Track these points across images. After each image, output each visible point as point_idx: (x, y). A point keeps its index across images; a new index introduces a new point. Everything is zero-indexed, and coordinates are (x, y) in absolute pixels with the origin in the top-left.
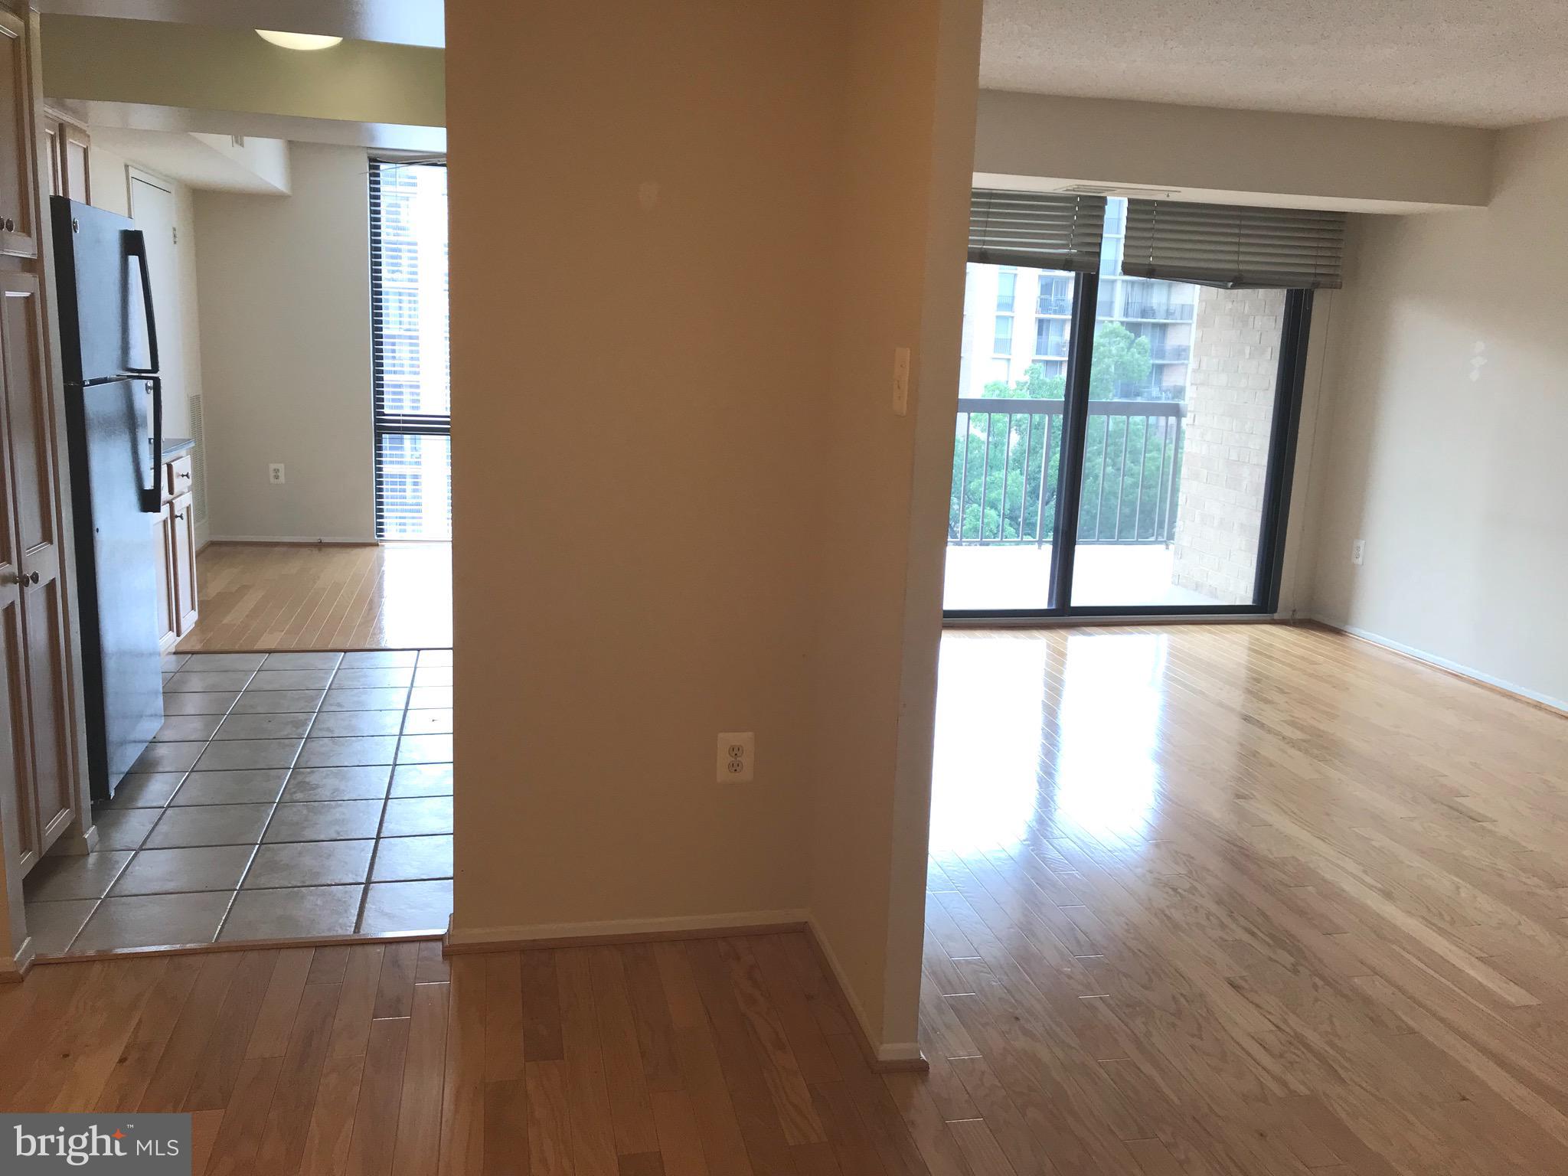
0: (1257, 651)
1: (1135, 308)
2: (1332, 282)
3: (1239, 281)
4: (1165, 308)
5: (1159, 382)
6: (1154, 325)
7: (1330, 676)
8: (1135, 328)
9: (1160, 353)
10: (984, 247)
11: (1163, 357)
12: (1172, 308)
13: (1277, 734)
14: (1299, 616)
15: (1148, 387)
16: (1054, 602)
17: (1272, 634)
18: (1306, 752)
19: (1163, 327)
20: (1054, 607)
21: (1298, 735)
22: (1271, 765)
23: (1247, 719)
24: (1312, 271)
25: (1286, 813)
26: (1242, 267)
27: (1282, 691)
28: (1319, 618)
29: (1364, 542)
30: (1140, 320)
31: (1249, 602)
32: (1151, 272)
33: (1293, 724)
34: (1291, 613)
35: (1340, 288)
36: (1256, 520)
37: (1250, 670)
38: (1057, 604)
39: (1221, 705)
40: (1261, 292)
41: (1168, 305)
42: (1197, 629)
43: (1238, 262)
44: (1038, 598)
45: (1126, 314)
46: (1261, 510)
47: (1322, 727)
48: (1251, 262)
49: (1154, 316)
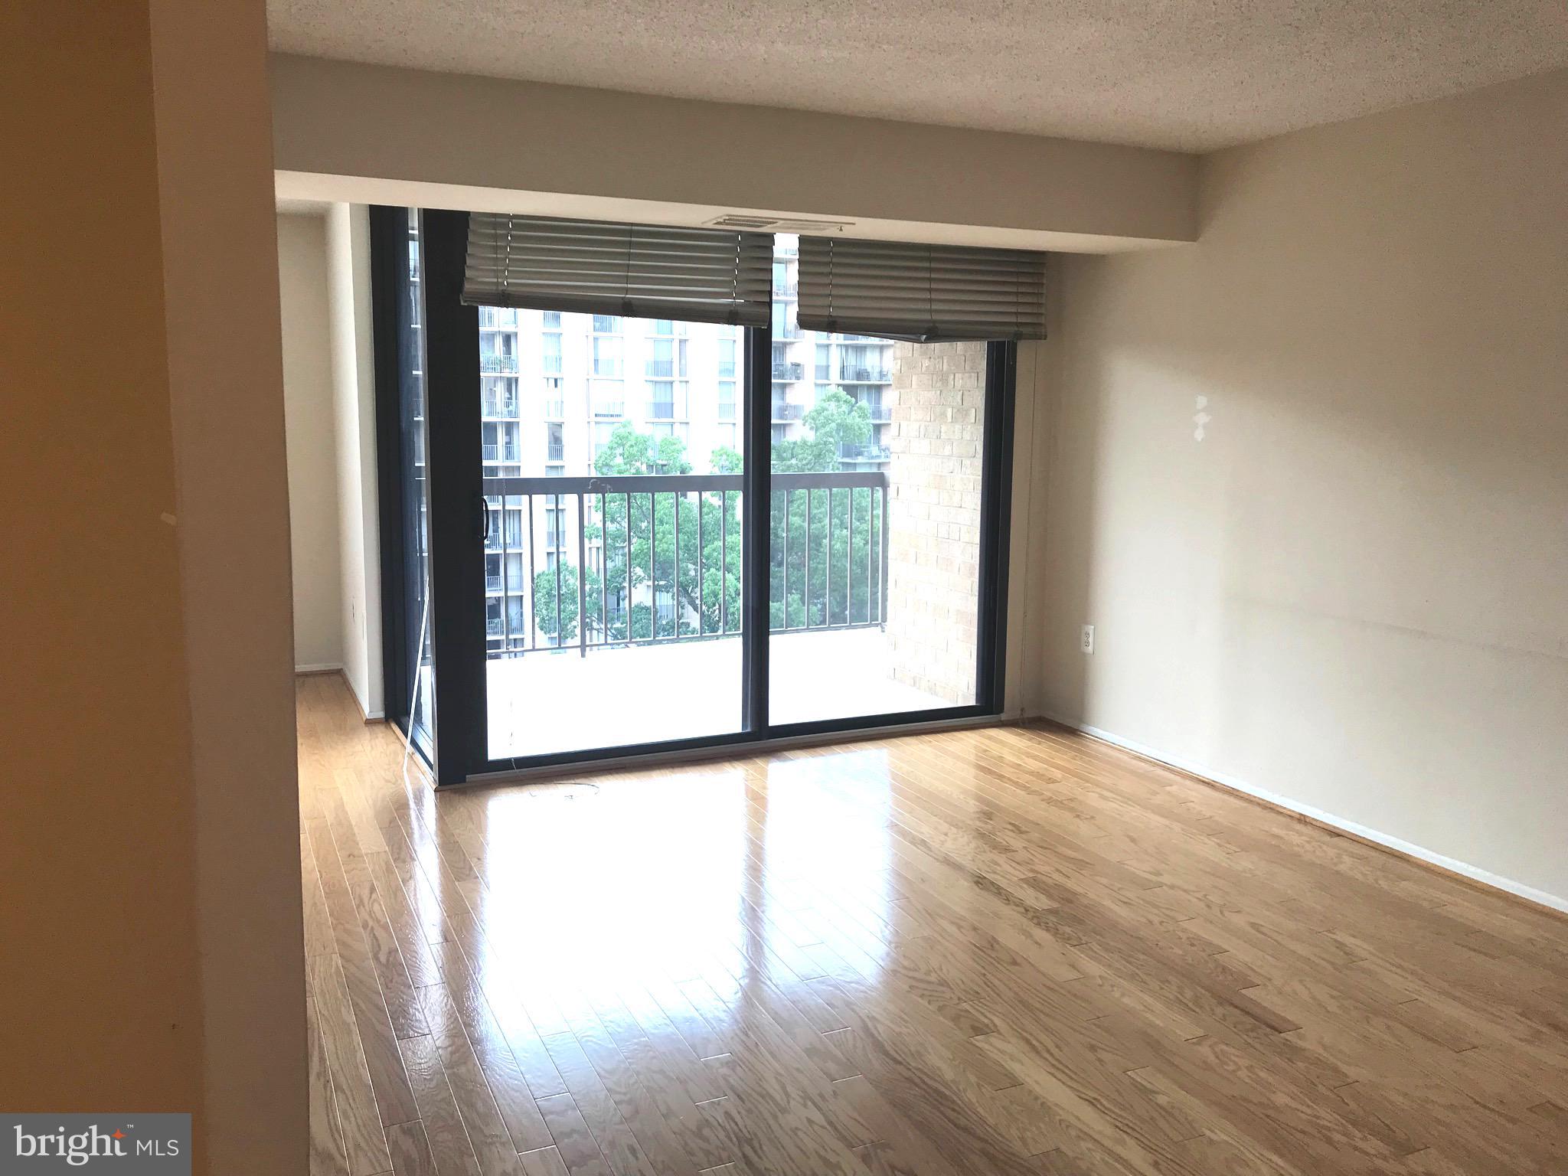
0: (987, 769)
1: (850, 372)
2: (1037, 334)
3: (931, 332)
4: (878, 370)
5: (878, 441)
6: (870, 387)
7: (1071, 800)
8: (851, 390)
9: (877, 413)
10: (627, 296)
11: (880, 417)
12: (885, 369)
13: (1019, 903)
14: (1030, 714)
15: (868, 447)
16: (749, 723)
17: (1001, 742)
18: (1055, 932)
19: (879, 388)
20: (749, 730)
21: (1043, 903)
22: (1015, 963)
23: (980, 881)
24: (1013, 319)
25: (1038, 1052)
26: (937, 317)
27: (1018, 830)
28: (1050, 715)
29: (1093, 627)
30: (855, 382)
31: (971, 701)
32: (831, 325)
33: (1035, 883)
34: (1019, 712)
35: (1045, 339)
36: (971, 605)
37: (981, 799)
38: (752, 726)
39: (947, 861)
40: (960, 345)
41: (881, 367)
42: (917, 742)
43: (930, 311)
44: (731, 722)
45: (842, 376)
46: (977, 594)
47: (1070, 884)
48: (944, 312)
49: (868, 379)
